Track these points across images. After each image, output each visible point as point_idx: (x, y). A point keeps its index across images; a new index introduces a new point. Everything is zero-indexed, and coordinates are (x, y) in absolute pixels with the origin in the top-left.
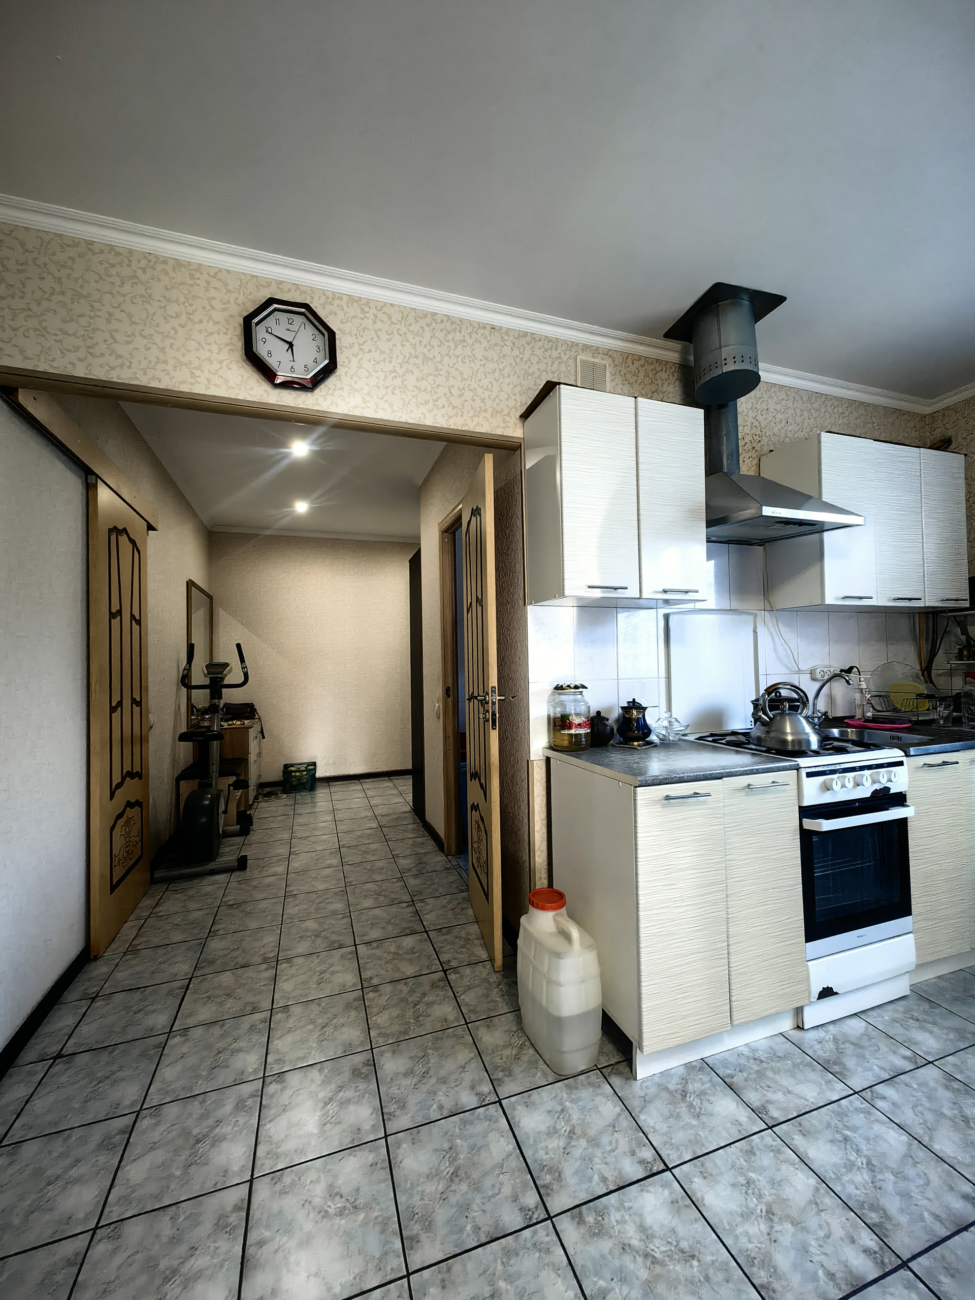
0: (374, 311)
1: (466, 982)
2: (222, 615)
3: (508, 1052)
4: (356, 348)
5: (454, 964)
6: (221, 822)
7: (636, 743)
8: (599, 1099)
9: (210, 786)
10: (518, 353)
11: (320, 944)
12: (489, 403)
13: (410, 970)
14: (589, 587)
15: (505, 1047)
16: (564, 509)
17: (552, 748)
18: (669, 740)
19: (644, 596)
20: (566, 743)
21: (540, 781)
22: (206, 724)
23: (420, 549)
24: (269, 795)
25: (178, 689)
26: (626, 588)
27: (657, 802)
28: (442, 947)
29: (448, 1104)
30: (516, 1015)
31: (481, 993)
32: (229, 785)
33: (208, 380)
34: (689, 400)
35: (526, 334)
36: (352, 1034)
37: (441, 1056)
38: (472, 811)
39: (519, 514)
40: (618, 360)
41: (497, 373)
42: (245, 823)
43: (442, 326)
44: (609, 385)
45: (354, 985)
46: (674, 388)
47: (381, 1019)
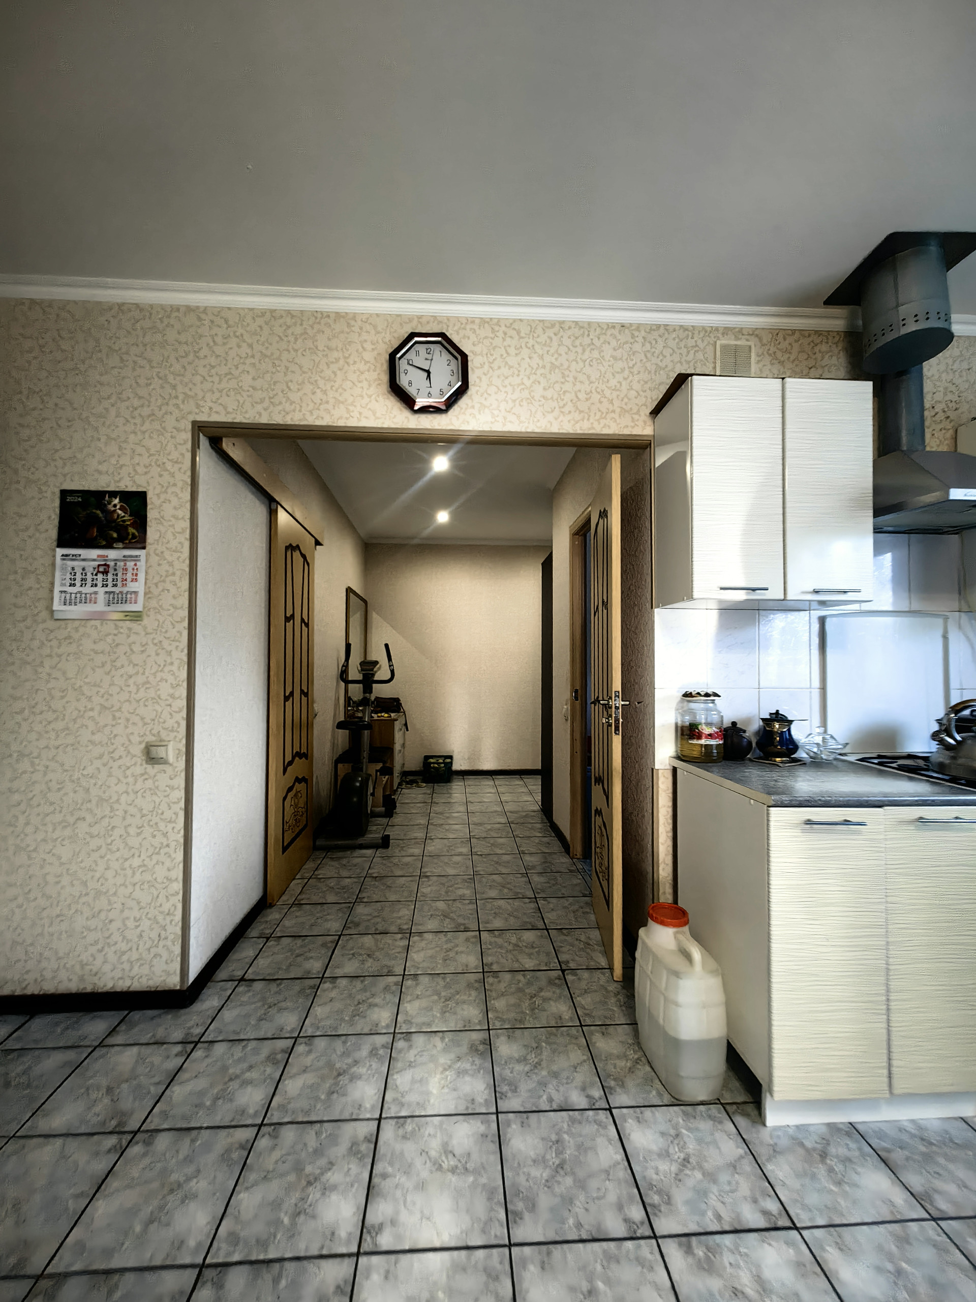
0: (503, 328)
1: (583, 985)
2: (374, 617)
3: (621, 1063)
4: (486, 367)
5: (572, 965)
6: (370, 803)
7: (778, 759)
8: (718, 1135)
9: (361, 770)
10: (649, 348)
11: (448, 925)
12: (617, 403)
13: (529, 964)
14: (722, 589)
15: (618, 1057)
16: (694, 507)
17: (679, 758)
18: (822, 758)
19: (789, 597)
20: (696, 753)
21: (665, 791)
22: (360, 715)
23: (552, 553)
24: (411, 783)
25: (337, 682)
26: (767, 589)
27: (796, 826)
28: (562, 947)
29: (558, 1099)
30: (634, 1028)
31: (598, 1000)
32: (377, 771)
33: (360, 414)
34: (856, 373)
35: (658, 327)
36: (472, 1012)
37: (554, 1051)
38: (595, 816)
39: (648, 515)
40: (766, 338)
41: (627, 372)
42: (390, 807)
43: (569, 333)
44: (754, 368)
45: (476, 967)
46: (838, 360)
47: (499, 1004)
